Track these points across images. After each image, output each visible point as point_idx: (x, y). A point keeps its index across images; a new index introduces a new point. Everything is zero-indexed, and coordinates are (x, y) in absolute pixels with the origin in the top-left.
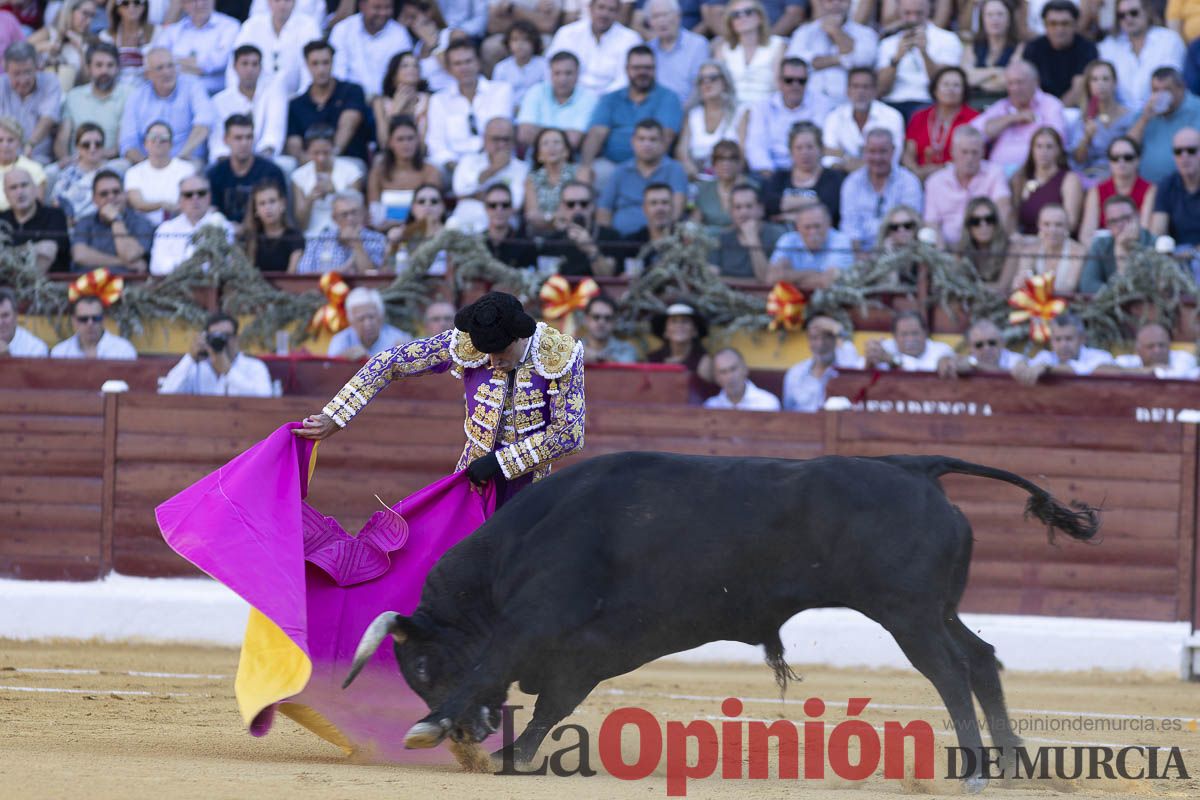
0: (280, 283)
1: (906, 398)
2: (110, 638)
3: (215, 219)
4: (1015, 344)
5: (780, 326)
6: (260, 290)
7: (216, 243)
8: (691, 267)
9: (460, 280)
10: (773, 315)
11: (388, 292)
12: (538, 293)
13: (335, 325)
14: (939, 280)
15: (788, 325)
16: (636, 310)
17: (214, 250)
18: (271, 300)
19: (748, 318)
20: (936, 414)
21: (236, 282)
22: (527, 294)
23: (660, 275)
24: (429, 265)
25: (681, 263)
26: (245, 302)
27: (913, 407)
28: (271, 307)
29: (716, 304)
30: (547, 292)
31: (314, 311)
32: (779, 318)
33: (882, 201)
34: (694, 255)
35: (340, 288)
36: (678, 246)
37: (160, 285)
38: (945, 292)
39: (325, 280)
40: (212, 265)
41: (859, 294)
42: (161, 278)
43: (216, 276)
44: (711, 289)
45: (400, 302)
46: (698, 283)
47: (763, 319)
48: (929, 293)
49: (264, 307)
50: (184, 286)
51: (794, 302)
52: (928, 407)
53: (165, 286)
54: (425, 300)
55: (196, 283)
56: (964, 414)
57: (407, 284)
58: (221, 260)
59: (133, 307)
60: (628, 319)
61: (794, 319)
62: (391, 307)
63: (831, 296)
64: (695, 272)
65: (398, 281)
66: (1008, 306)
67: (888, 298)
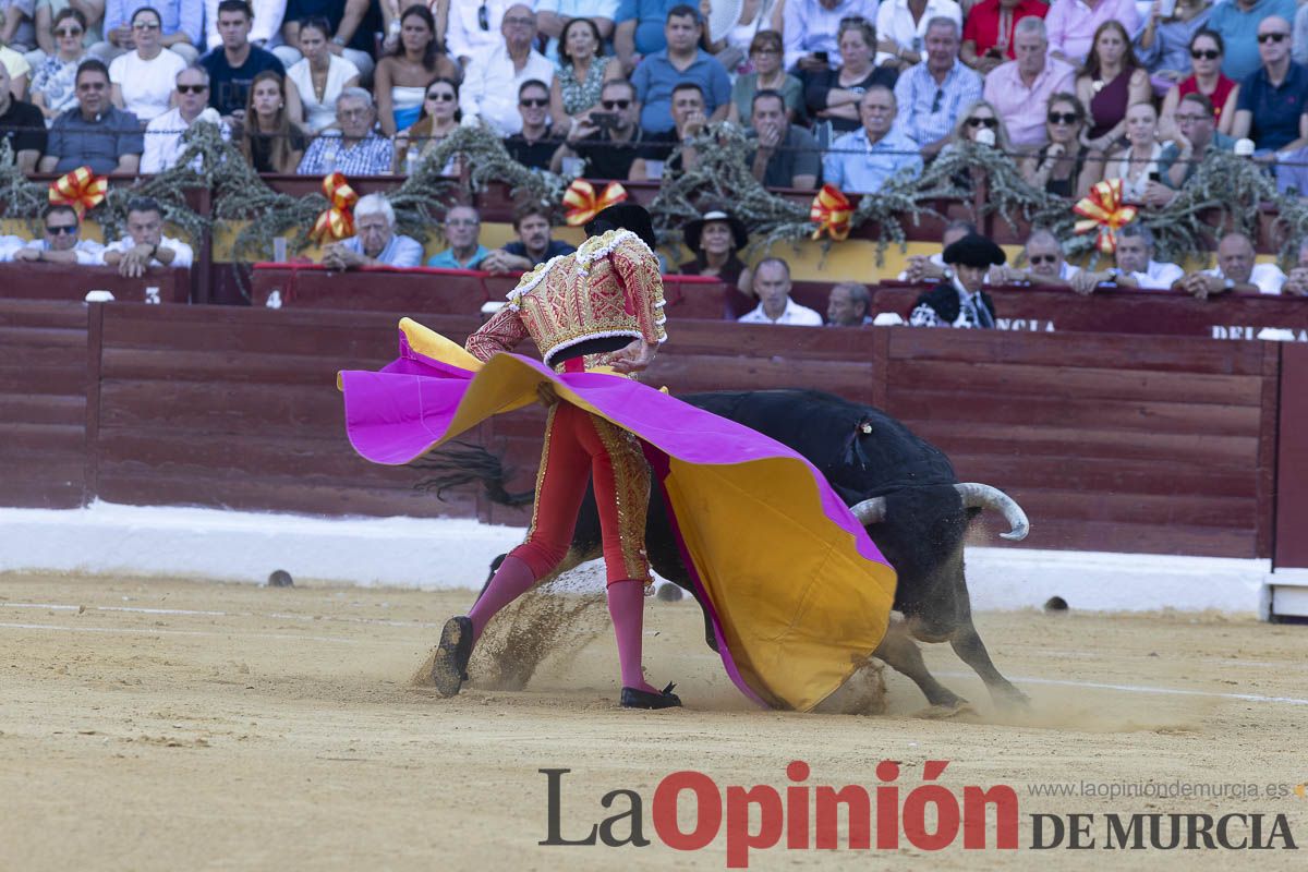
0: (279, 184)
2: (94, 571)
3: (210, 115)
4: (1078, 256)
5: (825, 234)
6: (258, 192)
7: (211, 142)
8: (727, 170)
9: (475, 184)
10: (817, 222)
11: (398, 195)
12: (560, 197)
13: (339, 231)
14: (998, 185)
15: (833, 232)
16: (667, 217)
17: (208, 149)
18: (269, 203)
19: (789, 226)
21: (231, 184)
22: (548, 198)
23: (695, 178)
24: (442, 167)
25: (718, 165)
26: (242, 206)
28: (269, 210)
29: (755, 210)
30: (570, 196)
31: (317, 215)
32: (824, 225)
33: (940, 94)
34: (731, 157)
35: (345, 191)
36: (714, 147)
37: (148, 187)
38: (1004, 199)
39: (328, 181)
40: (205, 164)
41: (910, 200)
42: (149, 178)
43: (210, 175)
44: (750, 194)
45: (411, 206)
46: (735, 187)
47: (805, 227)
48: (987, 200)
49: (261, 210)
50: (174, 188)
51: (839, 209)
53: (153, 188)
54: (438, 204)
55: (186, 183)
56: (1025, 332)
57: (417, 187)
58: (215, 160)
59: (119, 209)
61: (840, 227)
62: (400, 211)
63: (880, 202)
64: (732, 176)
65: (408, 183)
66: (1073, 214)
67: (943, 204)
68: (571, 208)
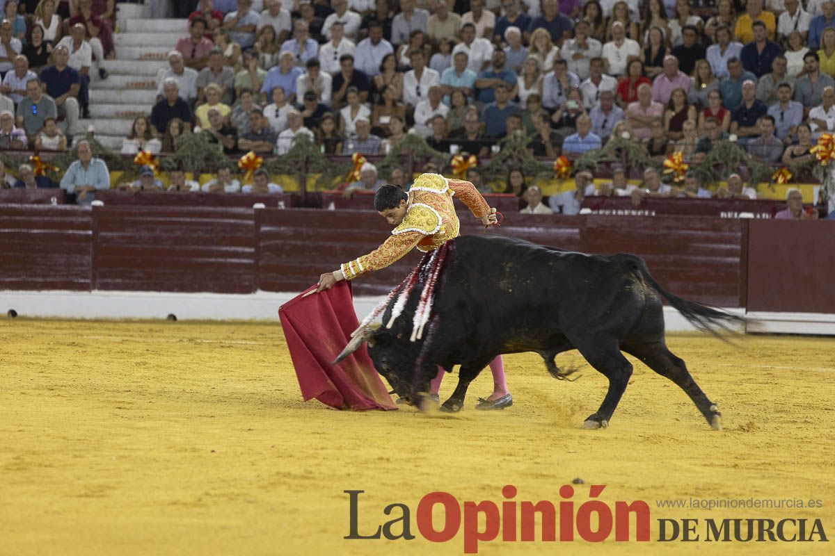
0: (334, 159)
1: (617, 209)
3: (304, 129)
5: (560, 176)
6: (324, 162)
7: (304, 141)
8: (519, 150)
9: (415, 157)
10: (556, 172)
11: (383, 162)
12: (450, 163)
14: (631, 155)
15: (563, 176)
16: (494, 170)
17: (304, 144)
18: (330, 166)
19: (545, 173)
20: (630, 215)
21: (313, 159)
22: (445, 163)
23: (506, 154)
25: (515, 148)
26: (318, 168)
27: (620, 212)
28: (329, 169)
29: (531, 167)
30: (453, 162)
31: (349, 172)
32: (559, 173)
34: (520, 145)
38: (634, 161)
40: (303, 151)
41: (595, 162)
43: (305, 156)
44: (529, 160)
46: (522, 157)
47: (552, 173)
48: (627, 161)
49: (326, 169)
50: (291, 160)
51: (567, 166)
52: (626, 212)
53: (283, 160)
55: (296, 159)
56: (643, 216)
57: (391, 159)
58: (307, 149)
60: (491, 173)
61: (566, 173)
63: (583, 163)
66: (663, 167)
67: (608, 164)
68: (454, 167)
